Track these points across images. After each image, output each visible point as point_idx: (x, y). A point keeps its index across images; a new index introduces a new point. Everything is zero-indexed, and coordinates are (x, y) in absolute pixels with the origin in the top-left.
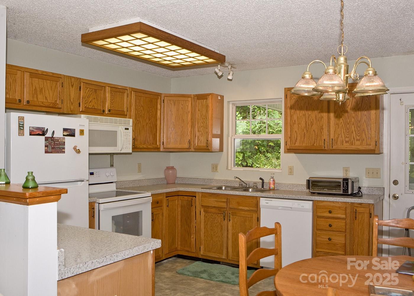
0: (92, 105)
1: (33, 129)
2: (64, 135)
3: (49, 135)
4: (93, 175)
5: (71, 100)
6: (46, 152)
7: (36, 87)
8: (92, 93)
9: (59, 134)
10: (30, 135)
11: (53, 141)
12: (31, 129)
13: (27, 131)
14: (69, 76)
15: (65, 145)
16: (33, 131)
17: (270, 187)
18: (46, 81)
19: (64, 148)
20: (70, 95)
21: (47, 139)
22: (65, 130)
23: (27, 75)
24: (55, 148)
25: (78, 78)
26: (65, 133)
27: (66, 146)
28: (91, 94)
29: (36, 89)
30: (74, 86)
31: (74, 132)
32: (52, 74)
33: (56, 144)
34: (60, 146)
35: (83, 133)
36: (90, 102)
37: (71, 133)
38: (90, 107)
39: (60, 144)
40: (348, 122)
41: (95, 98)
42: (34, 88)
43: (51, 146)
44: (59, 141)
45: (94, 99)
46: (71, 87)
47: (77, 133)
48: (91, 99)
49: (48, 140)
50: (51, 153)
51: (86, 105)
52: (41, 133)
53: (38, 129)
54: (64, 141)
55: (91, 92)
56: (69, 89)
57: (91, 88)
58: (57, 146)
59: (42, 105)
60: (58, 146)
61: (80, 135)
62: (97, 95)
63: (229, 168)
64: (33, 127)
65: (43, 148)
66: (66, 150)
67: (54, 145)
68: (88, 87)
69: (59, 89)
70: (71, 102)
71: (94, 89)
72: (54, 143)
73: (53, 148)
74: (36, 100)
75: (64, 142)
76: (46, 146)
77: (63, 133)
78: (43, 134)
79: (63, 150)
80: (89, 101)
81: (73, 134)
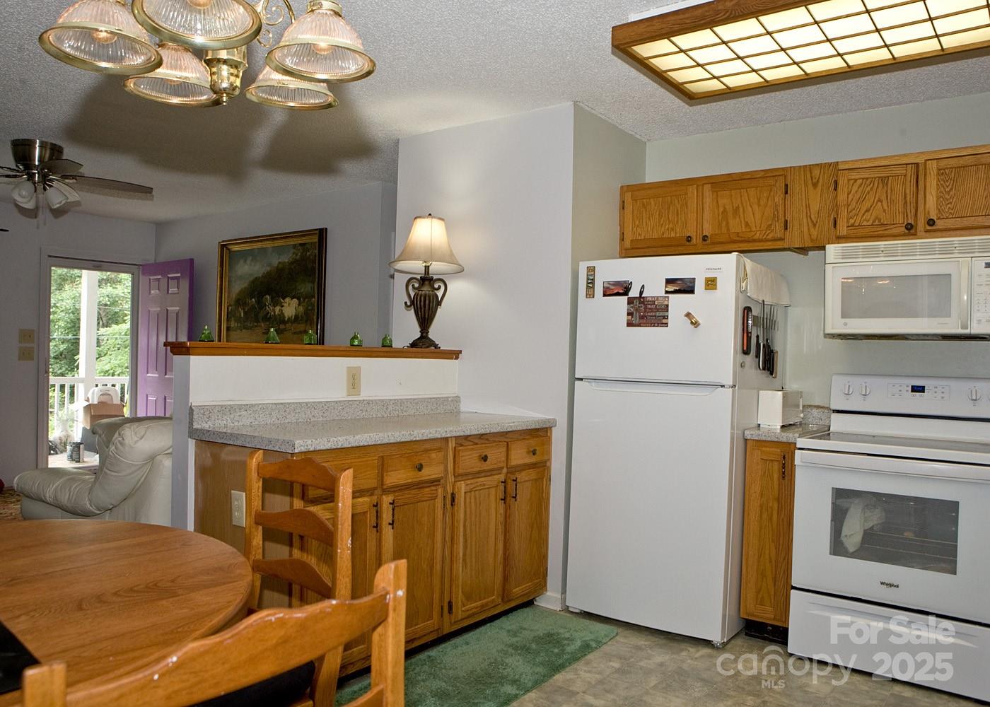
0: (873, 218)
1: (608, 286)
2: (667, 292)
3: (634, 293)
4: (924, 392)
5: (812, 217)
6: (629, 324)
7: (725, 208)
8: (872, 189)
9: (655, 290)
10: (604, 295)
11: (644, 304)
12: (606, 285)
13: (599, 290)
14: (805, 166)
15: (668, 311)
16: (608, 288)
18: (747, 191)
19: (666, 317)
20: (808, 206)
21: (630, 301)
22: (669, 281)
24: (646, 317)
25: (830, 164)
26: (670, 288)
27: (671, 313)
28: (868, 193)
29: (725, 211)
30: (820, 184)
31: (691, 285)
32: (763, 173)
33: (650, 309)
34: (657, 314)
35: (716, 285)
36: (867, 211)
37: (685, 287)
38: (865, 223)
39: (658, 310)
41: (884, 197)
42: (721, 209)
43: (640, 313)
44: (656, 303)
45: (880, 200)
46: (810, 186)
47: (700, 286)
48: (868, 204)
49: (633, 303)
50: (639, 325)
51: (852, 221)
52: (622, 291)
53: (617, 283)
54: (666, 303)
55: (869, 188)
56: (807, 192)
57: (867, 179)
58: (651, 314)
59: (738, 239)
60: (654, 314)
61: (706, 289)
62: (889, 191)
64: (609, 283)
65: (624, 318)
66: (670, 321)
67: (645, 311)
68: (857, 177)
69: (779, 198)
70: (812, 222)
71: (879, 178)
72: (645, 308)
73: (642, 317)
75: (667, 306)
76: (628, 314)
77: (666, 287)
78: (625, 293)
79: (664, 321)
80: (864, 209)
81: (689, 289)
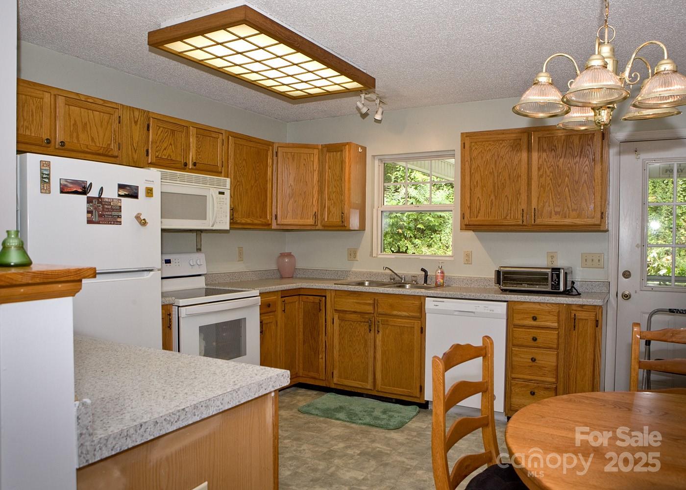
0: (167, 155)
1: (66, 183)
2: (119, 195)
3: (94, 193)
4: (170, 263)
5: (134, 145)
6: (90, 222)
7: (75, 121)
8: (167, 135)
9: (111, 193)
10: (62, 192)
11: (102, 204)
12: (63, 182)
13: (55, 186)
14: (130, 107)
15: (121, 212)
16: (65, 185)
17: (436, 282)
18: (93, 113)
19: (119, 216)
20: (132, 137)
21: (90, 200)
22: (121, 187)
23: (61, 101)
24: (104, 215)
25: (145, 111)
26: (122, 193)
27: (123, 213)
28: (165, 138)
29: (75, 124)
30: (139, 123)
31: (136, 191)
32: (103, 102)
33: (107, 209)
34: (113, 213)
35: (152, 194)
36: (165, 149)
37: (133, 194)
38: (164, 157)
39: (113, 210)
40: (559, 184)
41: (173, 143)
42: (72, 122)
43: (98, 212)
44: (112, 204)
45: (171, 144)
46: (133, 122)
47: (142, 193)
48: (165, 145)
49: (92, 202)
50: (98, 223)
51: (157, 154)
52: (80, 190)
53: (75, 182)
54: (119, 204)
55: (166, 135)
56: (131, 127)
57: (165, 128)
58: (108, 213)
59: (86, 150)
60: (110, 213)
61: (147, 196)
62: (175, 140)
63: (374, 255)
64: (66, 180)
65: (84, 216)
66: (123, 220)
67: (103, 210)
68: (161, 126)
69: (115, 125)
70: (134, 148)
71: (171, 130)
72: (103, 208)
73: (100, 216)
74: (76, 142)
75: (120, 207)
76: (88, 212)
77: (118, 191)
78: (84, 192)
79: (119, 220)
80: (163, 148)
81: (135, 195)
